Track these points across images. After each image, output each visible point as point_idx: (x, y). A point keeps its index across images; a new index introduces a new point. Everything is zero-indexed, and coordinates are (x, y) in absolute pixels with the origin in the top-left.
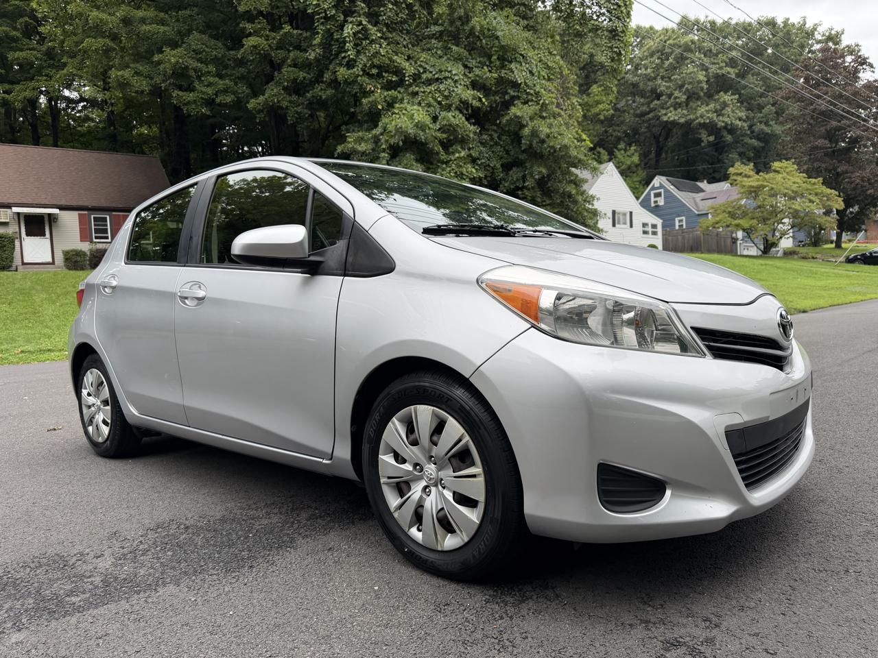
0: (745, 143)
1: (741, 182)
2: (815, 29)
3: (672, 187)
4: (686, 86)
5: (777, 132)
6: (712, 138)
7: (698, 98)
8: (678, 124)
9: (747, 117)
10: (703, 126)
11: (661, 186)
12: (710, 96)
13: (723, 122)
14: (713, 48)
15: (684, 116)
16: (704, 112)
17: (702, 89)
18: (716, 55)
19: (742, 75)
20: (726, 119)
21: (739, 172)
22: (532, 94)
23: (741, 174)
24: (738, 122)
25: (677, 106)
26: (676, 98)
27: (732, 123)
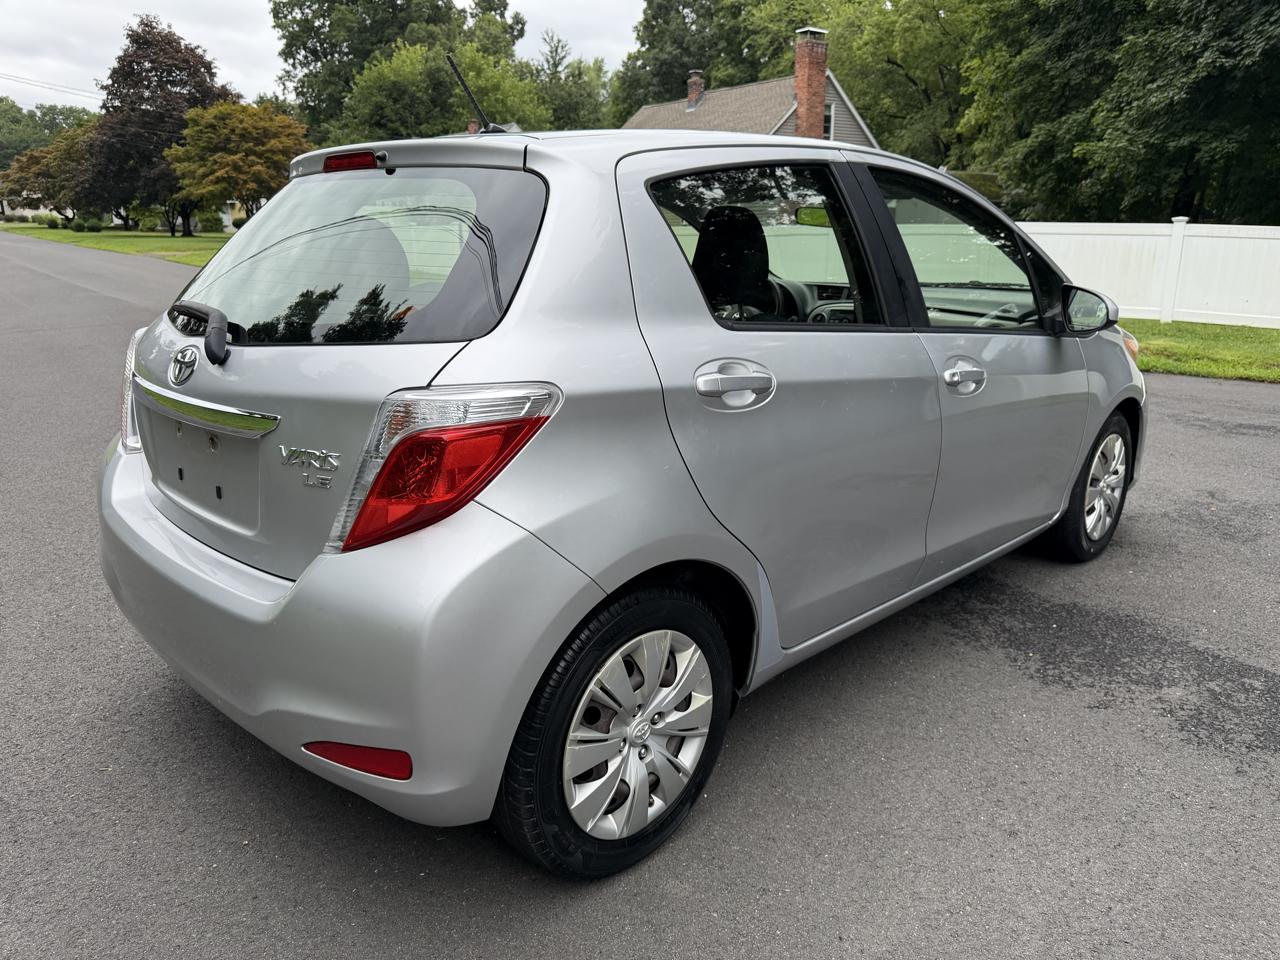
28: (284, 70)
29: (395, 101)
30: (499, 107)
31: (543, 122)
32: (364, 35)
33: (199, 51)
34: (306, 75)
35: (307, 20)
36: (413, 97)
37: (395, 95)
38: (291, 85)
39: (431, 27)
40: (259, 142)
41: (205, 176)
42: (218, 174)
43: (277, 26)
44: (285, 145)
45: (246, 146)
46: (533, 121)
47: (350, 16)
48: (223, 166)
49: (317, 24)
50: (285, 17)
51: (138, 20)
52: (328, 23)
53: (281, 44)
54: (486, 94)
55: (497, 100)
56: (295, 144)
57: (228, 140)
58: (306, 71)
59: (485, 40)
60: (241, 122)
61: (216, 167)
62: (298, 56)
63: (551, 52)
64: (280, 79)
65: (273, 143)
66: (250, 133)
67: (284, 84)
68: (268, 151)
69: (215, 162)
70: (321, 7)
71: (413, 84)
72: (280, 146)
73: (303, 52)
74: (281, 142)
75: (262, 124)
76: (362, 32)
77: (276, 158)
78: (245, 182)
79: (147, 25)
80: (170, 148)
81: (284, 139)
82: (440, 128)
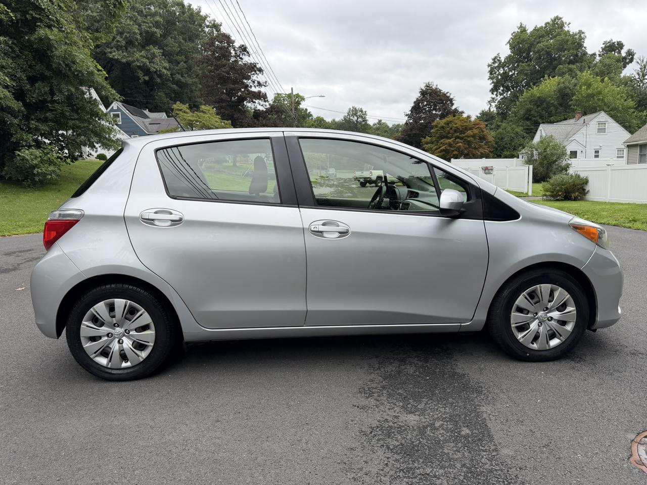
0: (169, 86)
1: (183, 116)
2: (206, 18)
3: (127, 111)
4: (125, 34)
5: (189, 83)
6: (147, 78)
7: (134, 46)
8: (120, 62)
9: (170, 67)
10: (139, 67)
11: (119, 110)
12: (143, 46)
13: (154, 68)
14: (144, 10)
15: (124, 57)
16: (138, 57)
17: (137, 39)
18: (146, 16)
19: (164, 36)
20: (156, 67)
21: (180, 108)
22: (53, 21)
23: (181, 110)
24: (164, 70)
25: (119, 48)
26: (118, 41)
27: (160, 70)
28: (492, 98)
29: (538, 106)
30: (600, 103)
31: (629, 108)
32: (533, 76)
33: (448, 95)
34: (502, 99)
35: (506, 72)
36: (548, 104)
37: (539, 103)
38: (493, 104)
39: (571, 66)
40: (462, 132)
41: (436, 149)
42: (441, 148)
43: (490, 78)
44: (475, 133)
45: (456, 135)
46: (620, 109)
47: (527, 68)
48: (444, 144)
49: (510, 74)
50: (495, 73)
51: (425, 85)
52: (516, 73)
53: (491, 86)
54: (593, 97)
55: (599, 100)
56: (480, 132)
57: (449, 133)
58: (502, 97)
59: (603, 67)
60: (456, 124)
61: (441, 145)
62: (499, 91)
63: (641, 69)
64: (489, 102)
65: (470, 132)
66: (459, 129)
67: (490, 104)
68: (465, 136)
69: (442, 143)
70: (513, 65)
71: (550, 97)
72: (472, 134)
73: (502, 88)
74: (472, 132)
75: (465, 124)
76: (532, 74)
77: (469, 139)
78: (453, 151)
79: (428, 86)
80: (425, 138)
81: (474, 130)
82: (563, 117)
